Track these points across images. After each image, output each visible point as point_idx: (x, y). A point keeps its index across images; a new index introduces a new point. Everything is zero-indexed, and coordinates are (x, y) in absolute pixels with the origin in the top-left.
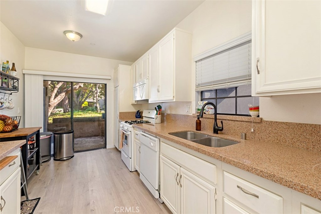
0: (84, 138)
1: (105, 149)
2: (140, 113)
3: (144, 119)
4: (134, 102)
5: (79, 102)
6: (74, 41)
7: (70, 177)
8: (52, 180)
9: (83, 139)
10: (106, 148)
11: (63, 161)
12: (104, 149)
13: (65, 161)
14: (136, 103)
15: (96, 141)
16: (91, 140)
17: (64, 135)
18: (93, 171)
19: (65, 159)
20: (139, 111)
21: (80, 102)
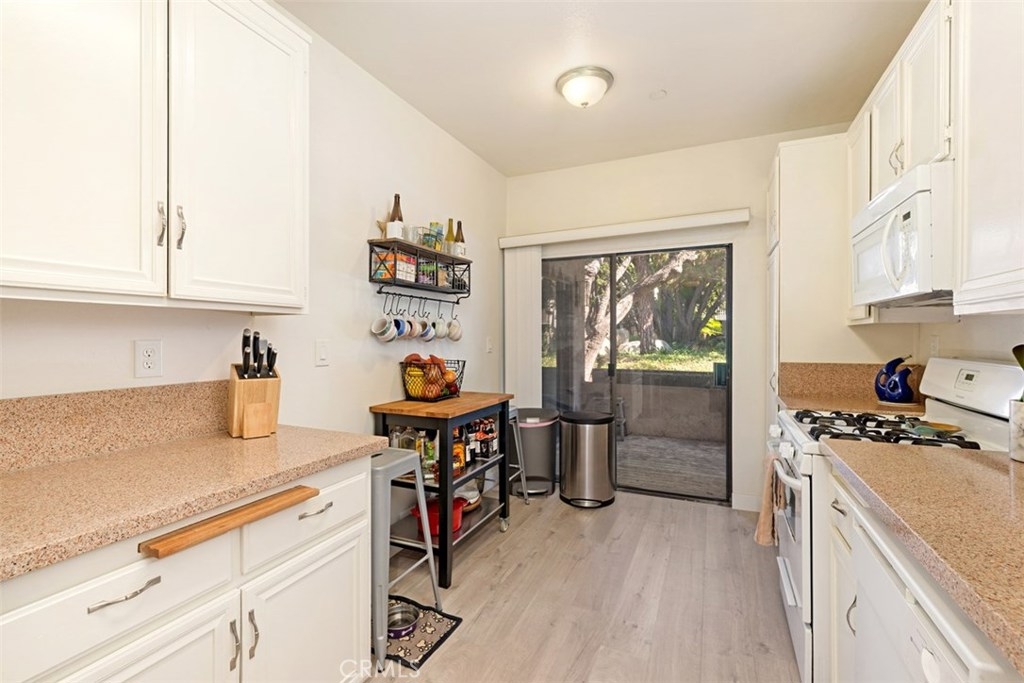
0: (675, 443)
1: (726, 509)
2: (905, 373)
3: (932, 414)
4: (862, 313)
5: (689, 322)
6: (586, 104)
7: (566, 581)
8: (520, 565)
9: (670, 443)
10: (730, 506)
11: (577, 509)
12: (720, 507)
13: (584, 511)
14: (871, 321)
15: (709, 462)
16: (692, 453)
17: (587, 426)
18: (639, 595)
19: (587, 504)
20: (900, 361)
21: (693, 323)
